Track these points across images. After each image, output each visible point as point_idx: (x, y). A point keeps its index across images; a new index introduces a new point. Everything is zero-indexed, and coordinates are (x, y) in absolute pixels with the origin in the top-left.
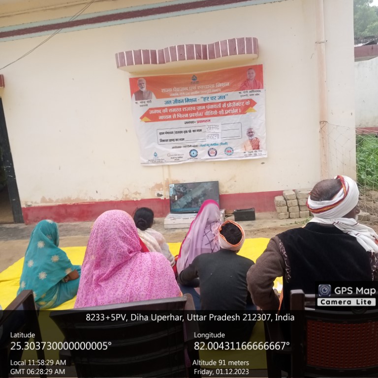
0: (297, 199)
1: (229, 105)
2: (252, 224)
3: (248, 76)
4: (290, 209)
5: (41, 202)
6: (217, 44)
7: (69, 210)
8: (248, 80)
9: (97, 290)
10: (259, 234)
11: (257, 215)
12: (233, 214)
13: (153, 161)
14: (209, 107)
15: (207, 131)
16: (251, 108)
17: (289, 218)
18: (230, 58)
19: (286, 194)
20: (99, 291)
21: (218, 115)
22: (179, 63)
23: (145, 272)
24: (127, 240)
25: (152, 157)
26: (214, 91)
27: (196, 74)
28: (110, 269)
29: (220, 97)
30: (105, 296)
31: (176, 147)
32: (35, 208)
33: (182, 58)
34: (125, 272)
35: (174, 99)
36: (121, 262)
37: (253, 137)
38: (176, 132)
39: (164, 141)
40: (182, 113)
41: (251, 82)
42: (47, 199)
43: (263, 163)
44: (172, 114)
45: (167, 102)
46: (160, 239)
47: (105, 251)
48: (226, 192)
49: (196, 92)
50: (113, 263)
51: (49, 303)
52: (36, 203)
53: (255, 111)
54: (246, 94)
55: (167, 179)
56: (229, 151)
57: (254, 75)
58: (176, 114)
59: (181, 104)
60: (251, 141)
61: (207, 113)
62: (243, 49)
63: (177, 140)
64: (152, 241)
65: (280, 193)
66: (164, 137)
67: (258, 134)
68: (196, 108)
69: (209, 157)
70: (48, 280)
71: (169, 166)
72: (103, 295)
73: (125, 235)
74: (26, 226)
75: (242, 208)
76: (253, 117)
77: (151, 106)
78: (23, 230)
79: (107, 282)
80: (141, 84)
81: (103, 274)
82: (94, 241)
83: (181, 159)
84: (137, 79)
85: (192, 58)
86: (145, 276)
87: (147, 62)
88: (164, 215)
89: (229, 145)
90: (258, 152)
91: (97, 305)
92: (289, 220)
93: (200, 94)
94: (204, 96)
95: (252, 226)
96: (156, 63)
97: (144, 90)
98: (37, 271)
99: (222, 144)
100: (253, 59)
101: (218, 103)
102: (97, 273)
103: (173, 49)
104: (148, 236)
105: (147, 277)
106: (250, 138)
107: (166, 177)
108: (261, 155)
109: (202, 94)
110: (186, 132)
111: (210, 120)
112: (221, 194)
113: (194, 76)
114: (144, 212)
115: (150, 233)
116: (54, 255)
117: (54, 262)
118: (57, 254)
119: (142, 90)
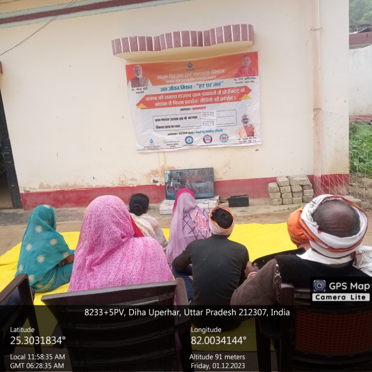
0: (290, 185)
1: (225, 92)
2: (247, 210)
3: (243, 63)
4: (283, 195)
5: (39, 188)
6: (213, 30)
7: (66, 196)
8: (243, 67)
9: (90, 274)
10: (252, 220)
11: (250, 201)
12: (227, 200)
13: (149, 148)
14: (204, 94)
15: (203, 118)
16: (246, 95)
17: (282, 204)
18: (225, 45)
19: (280, 180)
20: (92, 276)
21: (214, 102)
22: (174, 50)
23: (137, 257)
24: (120, 225)
25: (148, 144)
26: (210, 78)
27: (192, 61)
28: (103, 254)
29: (216, 84)
30: (98, 280)
31: (172, 134)
32: (33, 194)
33: (178, 45)
34: (118, 256)
35: (170, 86)
36: (114, 247)
37: (247, 124)
38: (172, 119)
39: (160, 127)
40: (178, 100)
41: (246, 70)
42: (45, 184)
43: (257, 150)
44: (167, 101)
45: (163, 89)
46: (155, 224)
47: (99, 237)
48: (221, 178)
49: (192, 79)
50: (106, 248)
51: (46, 286)
52: (34, 189)
53: (250, 98)
54: (241, 81)
55: (163, 166)
56: (224, 138)
57: (249, 62)
58: (172, 101)
59: (177, 91)
60: (246, 127)
61: (202, 100)
62: (239, 36)
63: (172, 126)
64: (147, 226)
65: (274, 180)
66: (160, 124)
67: (252, 121)
68: (191, 95)
69: (205, 144)
70: (46, 263)
71: (164, 152)
72: (96, 279)
73: (119, 220)
74: (25, 212)
75: (235, 195)
76: (247, 105)
77: (147, 92)
78: (21, 215)
79: (99, 266)
80: (137, 71)
81: (96, 259)
82: (87, 227)
83: (176, 146)
84: (133, 66)
85: (188, 45)
86: (137, 261)
87: (143, 49)
88: (159, 201)
89: (224, 132)
90: (253, 139)
91: (89, 289)
92: (282, 206)
93: (195, 81)
94: (200, 83)
95: (246, 212)
96: (152, 50)
97: (140, 76)
98: (35, 254)
99: (217, 130)
100: (249, 46)
101: (213, 90)
102: (90, 258)
103: (168, 35)
104: (143, 221)
105: (139, 262)
106: (245, 125)
107: (162, 163)
108: (255, 142)
109: (197, 81)
110: (181, 119)
111: (205, 107)
112: (216, 180)
113: (190, 63)
114: (140, 198)
115: (145, 219)
116: (52, 239)
117: (52, 246)
118: (55, 238)
119: (138, 77)
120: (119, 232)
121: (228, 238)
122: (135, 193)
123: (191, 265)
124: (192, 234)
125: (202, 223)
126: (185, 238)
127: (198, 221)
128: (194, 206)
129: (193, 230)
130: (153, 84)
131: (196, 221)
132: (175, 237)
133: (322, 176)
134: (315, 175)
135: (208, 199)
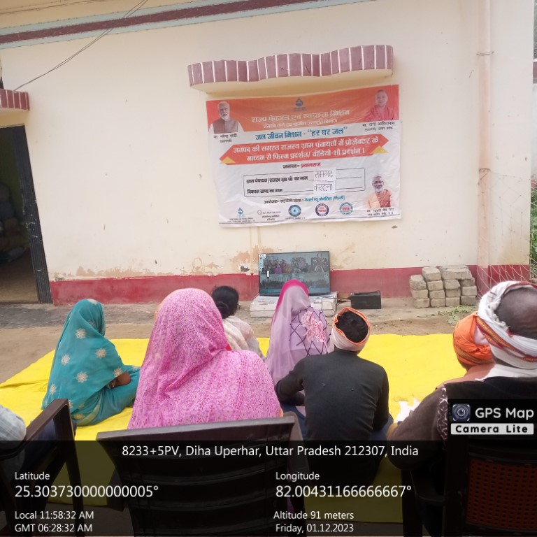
0: (442, 279)
1: (349, 142)
2: (377, 314)
3: (377, 101)
4: (431, 294)
5: (77, 275)
6: (335, 53)
7: (116, 287)
8: (376, 107)
9: (163, 403)
10: (386, 329)
11: (383, 301)
12: (349, 298)
13: (236, 221)
14: (319, 145)
15: (315, 179)
16: (379, 147)
17: (431, 306)
18: (352, 74)
19: (427, 272)
20: (166, 405)
21: (332, 156)
22: (278, 81)
23: (232, 379)
24: (209, 332)
25: (235, 215)
26: (327, 121)
27: (302, 97)
28: (183, 373)
29: (336, 131)
30: (175, 411)
31: (270, 202)
32: (69, 284)
33: (283, 73)
34: (204, 378)
36: (199, 364)
37: (381, 189)
38: (271, 180)
39: (253, 192)
40: (280, 152)
41: (381, 110)
42: (86, 270)
43: (394, 227)
44: (265, 153)
45: (260, 137)
46: (247, 332)
47: (178, 348)
48: (340, 267)
49: (302, 123)
50: (188, 365)
51: (88, 416)
52: (70, 275)
53: (385, 152)
54: (373, 126)
55: (256, 247)
56: (346, 209)
57: (386, 99)
58: (272, 154)
59: (280, 140)
60: (378, 194)
61: (316, 153)
62: (372, 62)
63: (271, 191)
64: (235, 334)
65: (418, 271)
66: (253, 186)
67: (388, 185)
68: (300, 146)
69: (317, 217)
70: (89, 383)
71: (258, 227)
72: (172, 409)
73: (207, 324)
74: (56, 308)
76: (382, 161)
77: (235, 141)
78: (51, 313)
79: (177, 391)
80: (222, 110)
81: (173, 380)
83: (276, 219)
84: (217, 102)
85: (298, 74)
86: (232, 385)
87: (232, 78)
88: (250, 297)
89: (346, 200)
90: (388, 211)
92: (430, 309)
93: (306, 126)
94: (313, 128)
95: (377, 316)
96: (246, 80)
97: (227, 118)
98: (74, 371)
99: (336, 198)
100: (385, 77)
101: (332, 139)
102: (163, 378)
103: (271, 60)
105: (235, 386)
106: (377, 190)
107: (255, 243)
108: (392, 215)
109: (310, 125)
110: (285, 180)
111: (319, 164)
112: (333, 269)
113: (299, 99)
115: (233, 323)
116: (99, 348)
117: (98, 358)
118: (103, 348)
119: (223, 118)
120: (207, 342)
121: (358, 355)
124: (302, 347)
125: (317, 331)
126: (291, 351)
129: (303, 340)
130: (246, 129)
131: (308, 328)
133: (489, 266)
134: (480, 265)
135: (321, 298)
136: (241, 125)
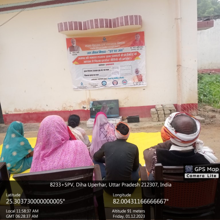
0: (163, 110)
1: (125, 55)
2: (138, 124)
3: (136, 38)
4: (159, 116)
5: (14, 112)
6: (118, 18)
7: (31, 116)
8: (136, 40)
9: (42, 162)
10: (141, 130)
11: (140, 119)
12: (126, 119)
13: (80, 88)
14: (113, 56)
15: (112, 70)
16: (137, 57)
17: (159, 121)
18: (125, 27)
19: (157, 107)
20: (44, 163)
21: (118, 61)
22: (95, 30)
23: (71, 152)
24: (61, 133)
25: (80, 85)
26: (116, 46)
27: (106, 37)
28: (51, 150)
29: (120, 50)
30: (47, 165)
31: (94, 79)
32: (11, 115)
33: (97, 27)
34: (59, 151)
35: (92, 51)
36: (57, 146)
37: (138, 74)
38: (94, 71)
39: (87, 75)
40: (97, 59)
41: (138, 42)
42: (18, 109)
43: (144, 89)
44: (91, 60)
45: (89, 53)
46: (84, 133)
47: (48, 140)
48: (123, 106)
49: (106, 47)
50: (53, 147)
52: (11, 112)
53: (140, 59)
54: (134, 48)
55: (89, 98)
56: (125, 82)
57: (139, 37)
58: (94, 60)
59: (97, 54)
60: (137, 76)
61: (112, 60)
62: (133, 22)
63: (94, 75)
64: (79, 134)
65: (154, 107)
66: (87, 73)
67: (141, 72)
68: (105, 57)
69: (113, 85)
70: (17, 156)
71: (89, 90)
72: (46, 165)
73: (60, 130)
74: (6, 125)
75: (131, 116)
76: (138, 63)
77: (79, 55)
78: (3, 128)
79: (48, 157)
80: (73, 42)
81: (47, 153)
82: (41, 134)
83: (97, 87)
84: (70, 39)
85: (103, 27)
86: (71, 154)
87: (76, 29)
88: (86, 119)
89: (125, 79)
90: (141, 83)
91: (42, 171)
92: (158, 122)
93: (108, 48)
94: (110, 49)
95: (138, 125)
96: (82, 30)
97: (75, 45)
98: (11, 151)
99: (120, 78)
100: (139, 28)
101: (118, 54)
102: (43, 153)
103: (91, 21)
104: (76, 131)
105: (72, 155)
106: (137, 74)
107: (88, 97)
108: (143, 84)
109: (109, 48)
110: (99, 70)
111: (113, 64)
112: (120, 107)
113: (104, 37)
114: (74, 117)
115: (77, 130)
116: (21, 141)
117: (21, 146)
118: (23, 141)
119: (73, 45)
120: (60, 137)
121: (126, 141)
122: (72, 114)
123: (104, 157)
124: (105, 139)
125: (111, 132)
126: (101, 141)
127: (109, 131)
128: (106, 122)
129: (106, 136)
130: (83, 50)
131: (107, 131)
132: (95, 140)
133: (182, 104)
134: (178, 104)
135: (115, 118)
136: (81, 48)
